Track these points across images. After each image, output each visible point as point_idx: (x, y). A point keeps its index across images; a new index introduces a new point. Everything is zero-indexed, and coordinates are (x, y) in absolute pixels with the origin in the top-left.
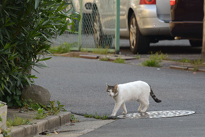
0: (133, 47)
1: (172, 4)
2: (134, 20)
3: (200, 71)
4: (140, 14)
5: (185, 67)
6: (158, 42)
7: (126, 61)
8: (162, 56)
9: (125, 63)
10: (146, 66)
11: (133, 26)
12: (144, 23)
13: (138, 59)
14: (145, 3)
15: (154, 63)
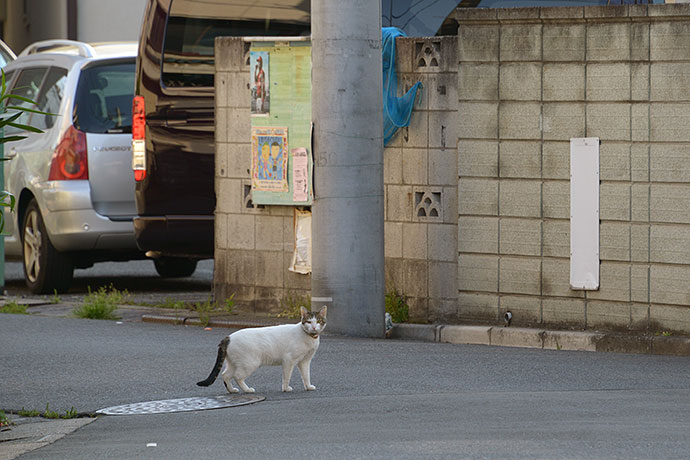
0: (31, 279)
1: (139, 178)
2: (34, 215)
3: (216, 325)
4: (50, 202)
5: (178, 316)
6: (92, 266)
7: (28, 310)
8: (114, 296)
9: (28, 313)
10: (85, 319)
11: (32, 231)
12: (61, 223)
13: (57, 303)
14: (63, 178)
15: (103, 312)
